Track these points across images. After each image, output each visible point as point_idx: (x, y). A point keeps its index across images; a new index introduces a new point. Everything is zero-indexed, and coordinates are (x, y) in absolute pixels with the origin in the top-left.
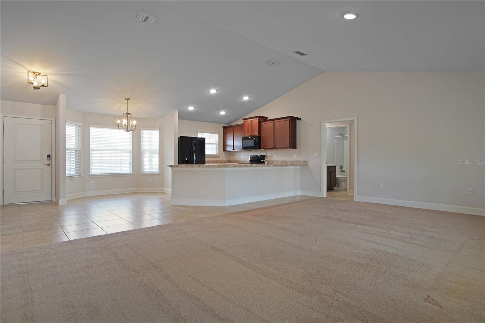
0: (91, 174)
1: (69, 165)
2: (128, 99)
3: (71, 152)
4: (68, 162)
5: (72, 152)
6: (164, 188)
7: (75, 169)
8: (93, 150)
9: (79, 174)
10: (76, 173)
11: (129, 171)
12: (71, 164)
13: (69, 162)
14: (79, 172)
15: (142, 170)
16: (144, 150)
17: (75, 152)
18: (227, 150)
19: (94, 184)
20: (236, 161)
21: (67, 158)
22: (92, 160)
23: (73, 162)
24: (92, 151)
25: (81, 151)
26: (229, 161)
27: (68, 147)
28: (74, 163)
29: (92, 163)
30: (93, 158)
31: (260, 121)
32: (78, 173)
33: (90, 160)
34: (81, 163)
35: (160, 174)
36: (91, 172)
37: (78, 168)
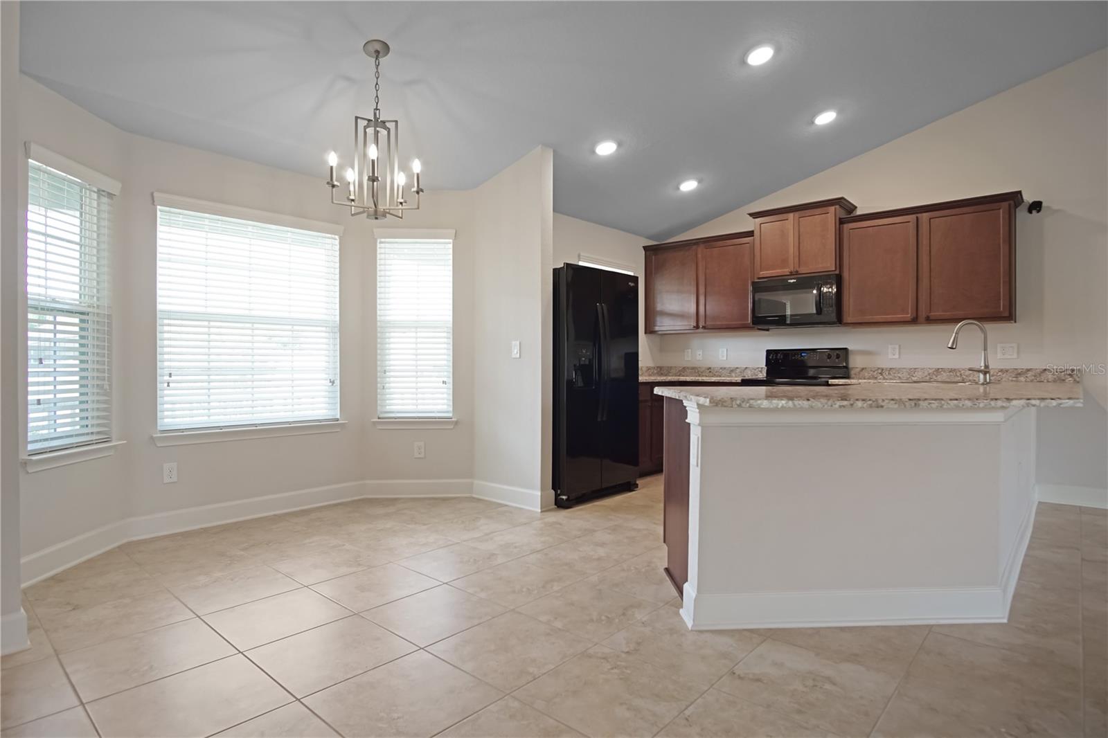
0: (159, 428)
1: (45, 392)
2: (380, 50)
3: (55, 323)
4: (38, 374)
5: (59, 319)
6: (476, 482)
7: (81, 402)
8: (170, 315)
9: (98, 433)
10: (85, 430)
11: (324, 412)
12: (55, 383)
13: (46, 374)
14: (98, 425)
15: (379, 408)
16: (389, 322)
17: (76, 321)
18: (657, 328)
19: (175, 479)
20: (693, 368)
21: (31, 353)
22: (166, 364)
23: (72, 374)
24: (166, 321)
25: (109, 316)
26: (661, 368)
27: (42, 291)
28: (77, 378)
29: (167, 378)
30: (169, 353)
31: (840, 219)
32: (95, 430)
33: (159, 364)
34: (110, 379)
35: (456, 423)
36: (159, 421)
37: (96, 406)
